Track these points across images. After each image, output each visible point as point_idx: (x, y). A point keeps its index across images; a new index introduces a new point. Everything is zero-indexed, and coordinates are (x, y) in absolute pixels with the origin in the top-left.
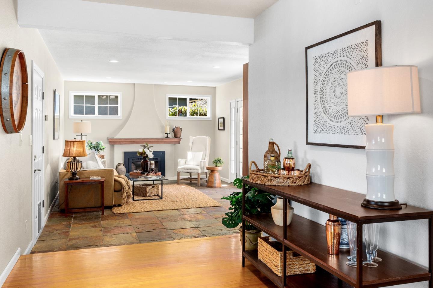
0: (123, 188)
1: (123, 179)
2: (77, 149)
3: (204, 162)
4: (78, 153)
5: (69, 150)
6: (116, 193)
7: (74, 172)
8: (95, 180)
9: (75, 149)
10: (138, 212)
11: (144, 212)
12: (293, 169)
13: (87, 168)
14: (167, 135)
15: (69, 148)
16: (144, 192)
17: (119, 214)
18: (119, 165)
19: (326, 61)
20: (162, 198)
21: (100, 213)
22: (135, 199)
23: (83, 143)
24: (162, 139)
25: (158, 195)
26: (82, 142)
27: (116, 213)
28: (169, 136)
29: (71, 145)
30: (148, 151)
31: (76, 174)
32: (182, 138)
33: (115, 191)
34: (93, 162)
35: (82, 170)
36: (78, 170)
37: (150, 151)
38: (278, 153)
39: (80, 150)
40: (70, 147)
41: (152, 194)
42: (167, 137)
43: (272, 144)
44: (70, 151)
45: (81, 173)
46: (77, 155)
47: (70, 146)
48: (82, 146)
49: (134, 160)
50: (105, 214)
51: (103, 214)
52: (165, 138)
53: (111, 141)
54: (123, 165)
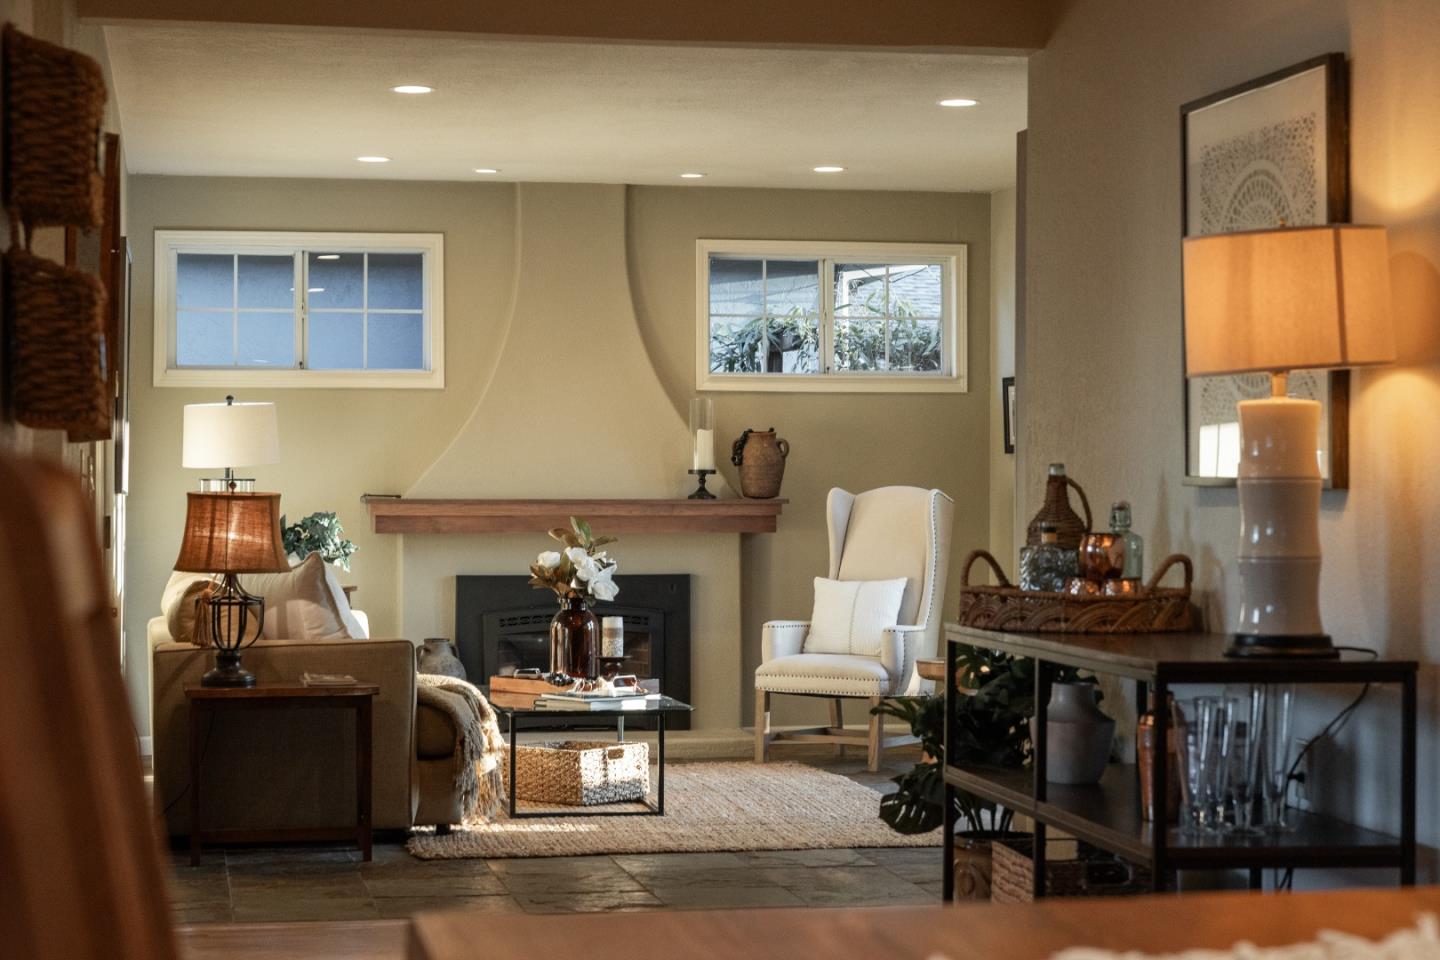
0: (462, 742)
1: (461, 697)
2: (247, 538)
3: (906, 634)
4: (247, 555)
5: (207, 540)
6: (424, 764)
7: (226, 651)
8: (328, 690)
9: (232, 536)
10: (536, 857)
11: (567, 856)
12: (1115, 574)
13: (283, 634)
14: (702, 481)
15: (206, 533)
16: (568, 781)
17: (444, 859)
18: (427, 651)
19: (1230, 168)
20: (660, 811)
21: (355, 856)
22: (518, 810)
23: (271, 504)
24: (670, 504)
25: (639, 801)
26: (266, 504)
27: (427, 855)
28: (715, 484)
29: (218, 515)
30: (590, 562)
31: (239, 659)
32: (787, 501)
33: (423, 756)
34: (313, 606)
35: (259, 642)
36: (245, 642)
37: (600, 560)
38: (1082, 523)
39: (258, 540)
40: (213, 525)
41: (611, 795)
42: (702, 493)
43: (1059, 484)
44: (210, 545)
45: (259, 658)
46: (244, 565)
47: (213, 519)
48: (268, 520)
49: (512, 621)
50: (374, 858)
51: (368, 857)
52: (691, 497)
53: (385, 510)
54: (453, 648)
